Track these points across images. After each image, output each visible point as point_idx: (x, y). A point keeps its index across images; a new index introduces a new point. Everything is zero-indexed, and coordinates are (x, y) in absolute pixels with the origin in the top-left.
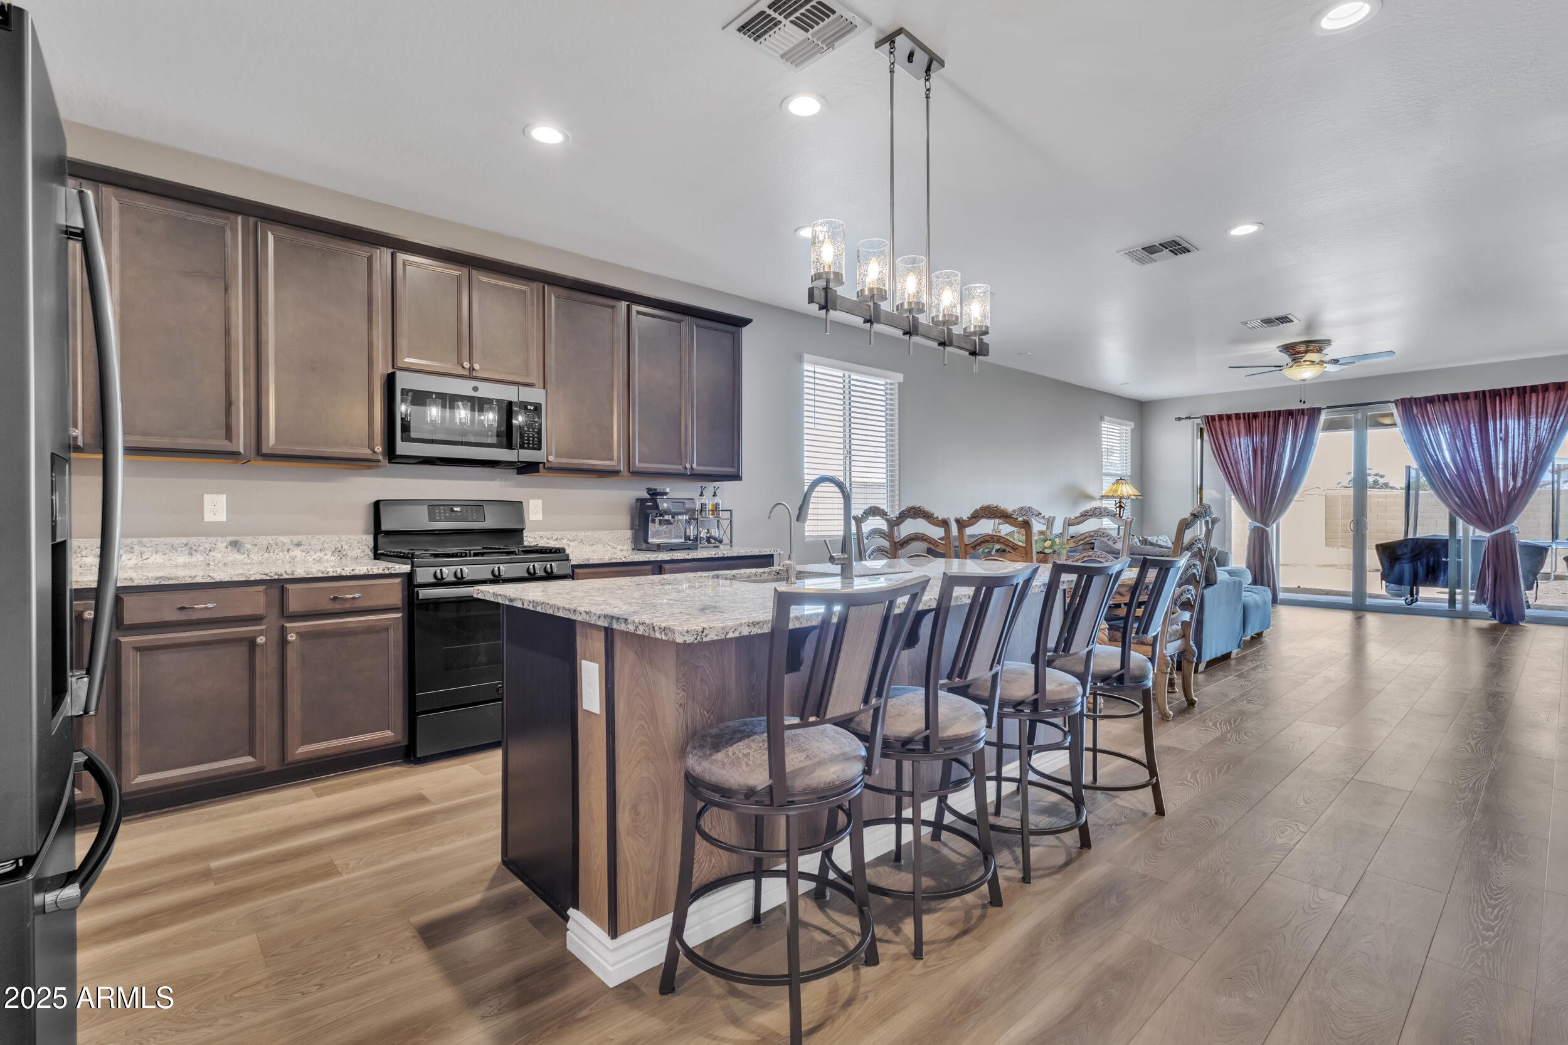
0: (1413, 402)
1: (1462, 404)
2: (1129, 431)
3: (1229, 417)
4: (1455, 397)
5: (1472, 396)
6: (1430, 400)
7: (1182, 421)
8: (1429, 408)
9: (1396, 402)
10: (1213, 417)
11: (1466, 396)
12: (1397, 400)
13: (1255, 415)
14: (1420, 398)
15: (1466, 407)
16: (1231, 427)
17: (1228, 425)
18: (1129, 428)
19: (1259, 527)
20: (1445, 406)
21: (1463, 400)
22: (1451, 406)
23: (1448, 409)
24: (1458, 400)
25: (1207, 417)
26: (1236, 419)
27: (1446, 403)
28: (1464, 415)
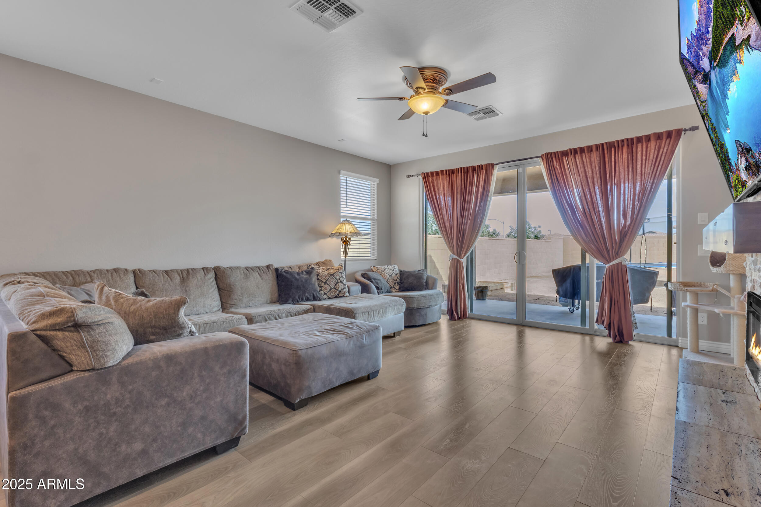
0: (553, 156)
1: (587, 156)
2: (376, 185)
3: (437, 173)
4: (582, 150)
5: (594, 149)
6: (565, 154)
7: (411, 178)
8: (564, 160)
9: (541, 157)
10: (428, 174)
11: (590, 149)
12: (543, 155)
13: (453, 171)
14: (558, 152)
15: (590, 157)
16: (439, 181)
17: (437, 178)
18: (376, 184)
19: (455, 258)
20: (575, 158)
21: (588, 152)
22: (580, 157)
23: (577, 160)
24: (585, 153)
25: (424, 174)
26: (442, 175)
27: (576, 155)
28: (589, 165)
